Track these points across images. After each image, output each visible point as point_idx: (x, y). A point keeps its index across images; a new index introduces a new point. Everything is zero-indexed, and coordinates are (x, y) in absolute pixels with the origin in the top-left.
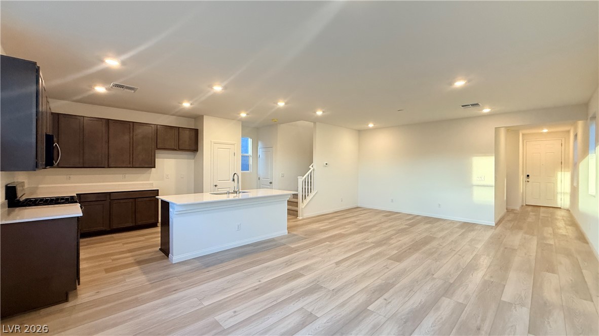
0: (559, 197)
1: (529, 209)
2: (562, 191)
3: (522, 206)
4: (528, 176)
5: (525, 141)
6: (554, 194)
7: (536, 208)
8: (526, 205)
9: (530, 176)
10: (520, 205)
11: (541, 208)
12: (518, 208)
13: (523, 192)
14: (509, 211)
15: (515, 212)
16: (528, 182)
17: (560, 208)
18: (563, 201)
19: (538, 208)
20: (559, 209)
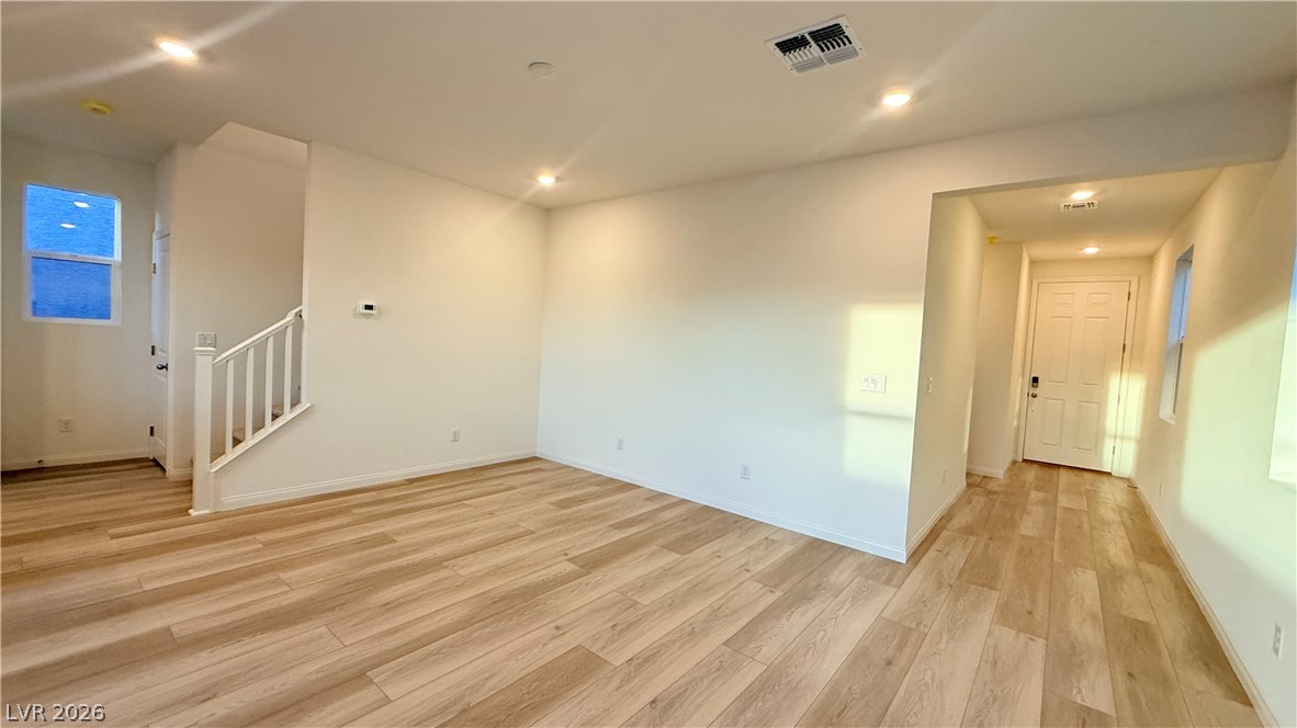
0: (1108, 445)
1: (1031, 474)
2: (1119, 433)
3: (1014, 462)
4: (1035, 380)
5: (1035, 284)
6: (1099, 436)
7: (1047, 473)
8: (1025, 461)
9: (1040, 381)
10: (1010, 459)
11: (1062, 471)
12: (999, 471)
13: (1018, 428)
14: (976, 482)
15: (990, 486)
16: (1034, 396)
17: (1109, 474)
18: (1119, 456)
19: (1054, 472)
20: (1105, 479)
